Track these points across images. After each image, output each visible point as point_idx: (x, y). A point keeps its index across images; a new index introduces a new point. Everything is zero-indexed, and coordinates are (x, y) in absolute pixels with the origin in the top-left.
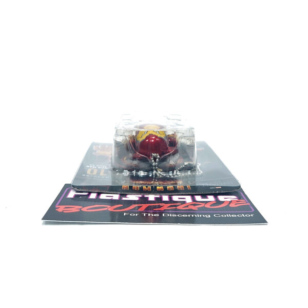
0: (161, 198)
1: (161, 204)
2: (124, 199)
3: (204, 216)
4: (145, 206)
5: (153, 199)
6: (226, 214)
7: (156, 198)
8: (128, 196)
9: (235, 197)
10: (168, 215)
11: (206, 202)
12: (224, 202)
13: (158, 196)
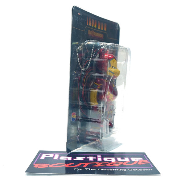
0: (97, 159)
1: (97, 163)
2: (74, 159)
3: (122, 170)
4: (87, 164)
5: (92, 160)
6: (136, 169)
7: (94, 159)
8: (77, 158)
9: (141, 158)
10: (101, 169)
11: (124, 162)
12: (134, 161)
13: (95, 158)
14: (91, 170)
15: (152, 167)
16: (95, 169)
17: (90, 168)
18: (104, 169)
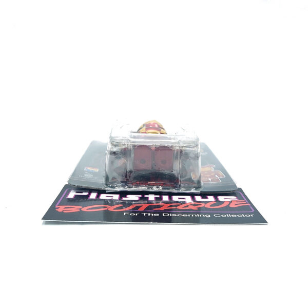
0: (161, 198)
3: (204, 216)
4: (145, 206)
5: (153, 199)
6: (226, 214)
8: (128, 196)
9: (235, 198)
10: (169, 215)
11: (206, 202)
12: (224, 202)
13: (158, 196)
14: (151, 215)
15: (253, 211)
16: (158, 215)
17: (150, 213)
18: (173, 215)
